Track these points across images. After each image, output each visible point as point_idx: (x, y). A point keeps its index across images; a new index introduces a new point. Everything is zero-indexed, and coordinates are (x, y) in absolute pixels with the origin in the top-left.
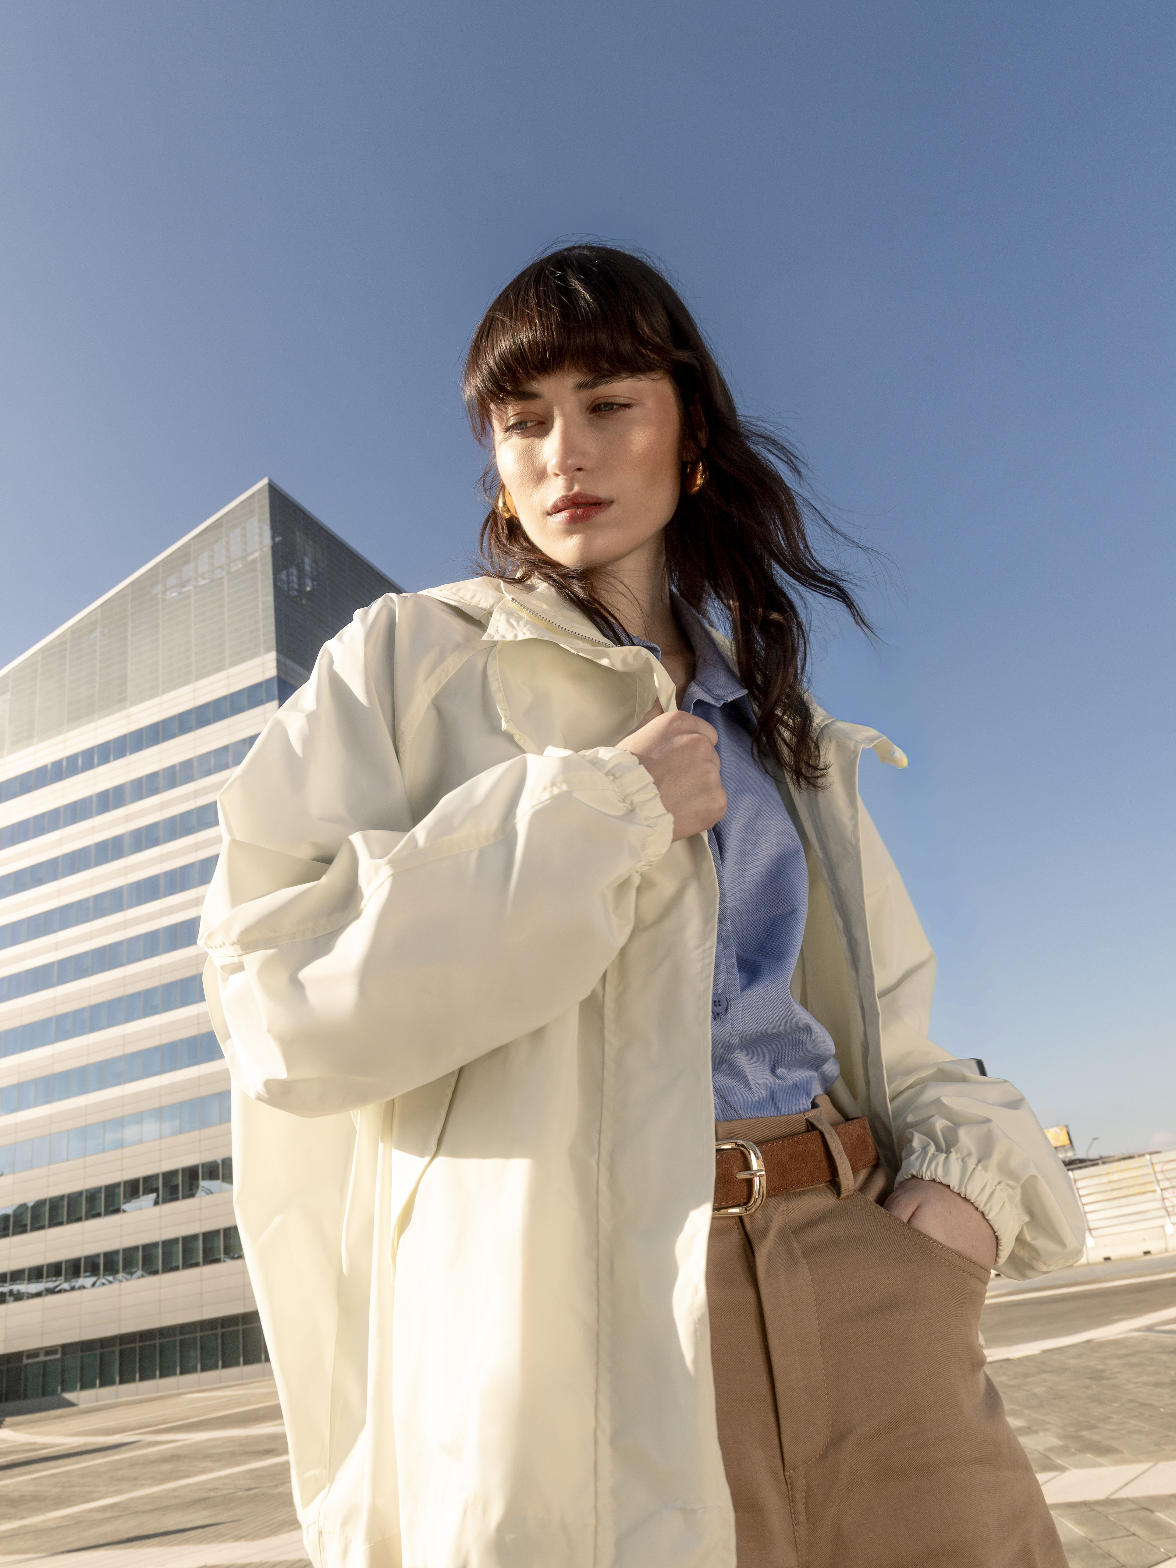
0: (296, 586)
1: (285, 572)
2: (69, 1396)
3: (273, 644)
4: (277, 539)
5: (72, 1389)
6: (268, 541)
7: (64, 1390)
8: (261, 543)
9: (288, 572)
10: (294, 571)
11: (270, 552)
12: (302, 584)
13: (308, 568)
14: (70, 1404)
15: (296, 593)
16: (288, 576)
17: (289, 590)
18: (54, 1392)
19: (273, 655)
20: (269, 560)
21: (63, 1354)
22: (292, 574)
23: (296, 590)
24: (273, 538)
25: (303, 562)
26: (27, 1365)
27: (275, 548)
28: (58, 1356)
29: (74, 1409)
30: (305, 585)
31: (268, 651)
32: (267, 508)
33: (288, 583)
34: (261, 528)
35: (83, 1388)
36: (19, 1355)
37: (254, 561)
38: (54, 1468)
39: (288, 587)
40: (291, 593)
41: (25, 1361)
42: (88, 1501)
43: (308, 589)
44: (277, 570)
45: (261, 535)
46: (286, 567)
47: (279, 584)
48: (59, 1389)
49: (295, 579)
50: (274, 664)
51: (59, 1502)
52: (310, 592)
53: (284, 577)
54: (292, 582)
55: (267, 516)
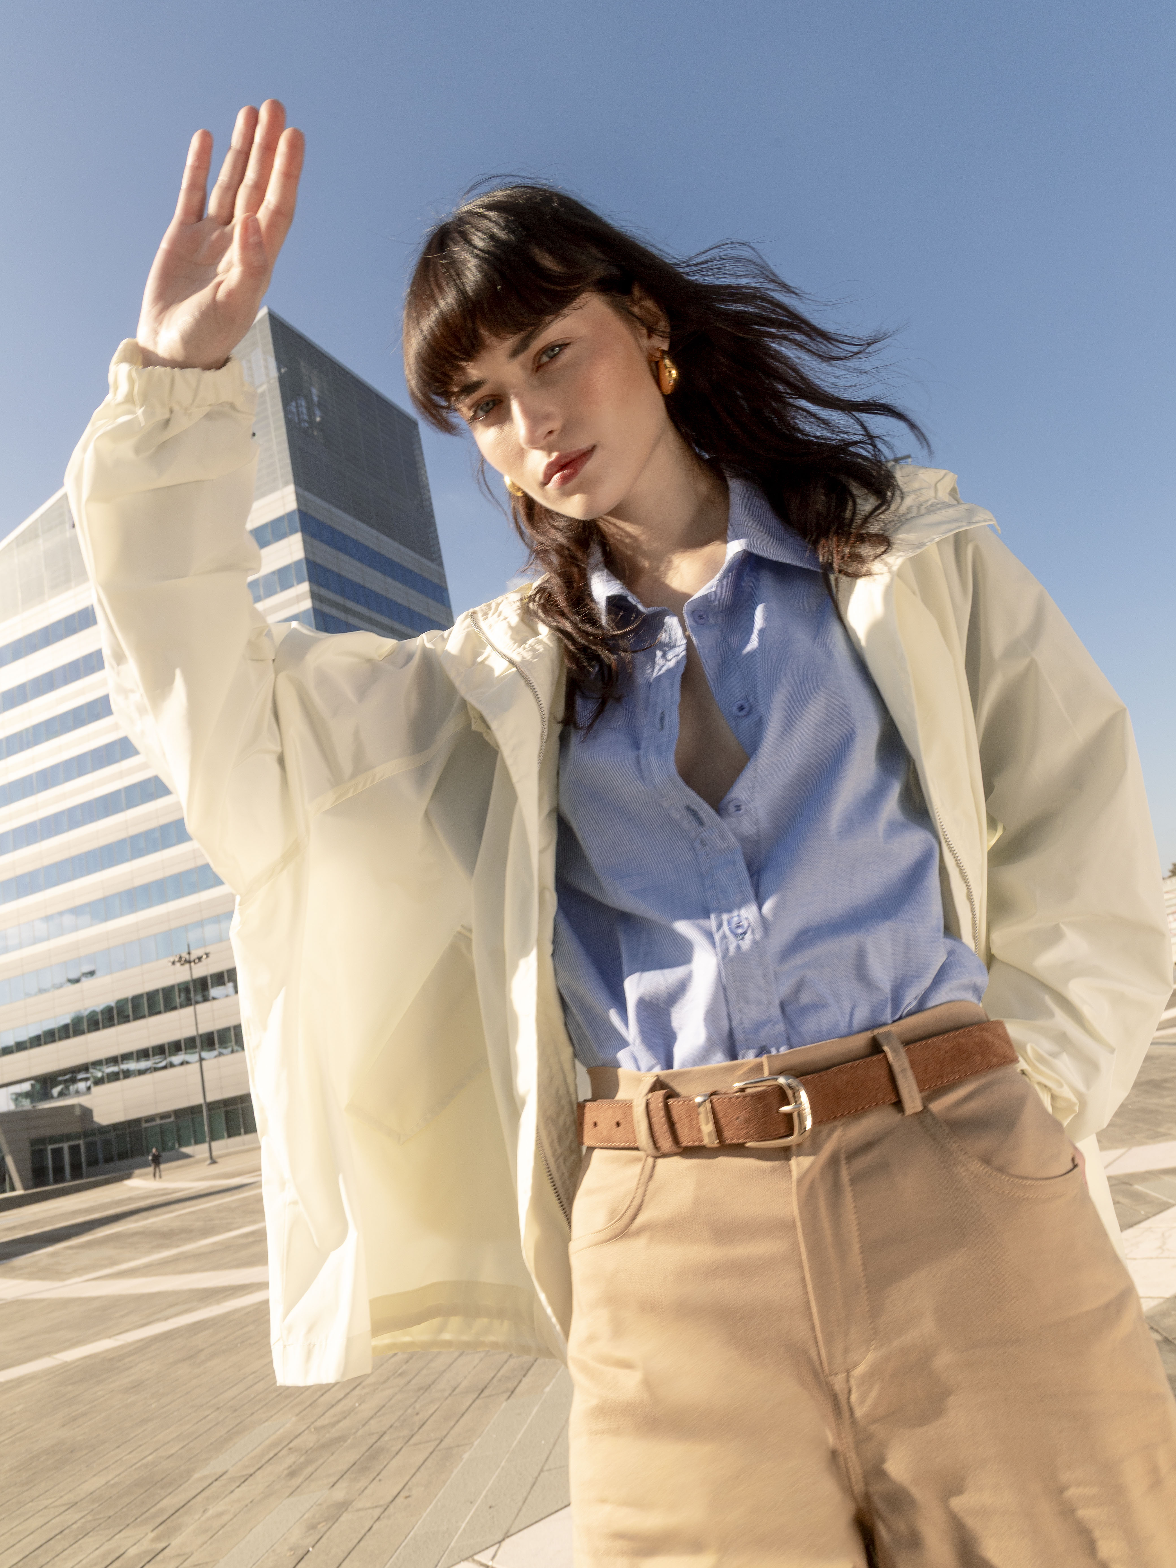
0: (306, 417)
1: (294, 404)
2: (186, 1150)
3: (290, 477)
4: (283, 370)
5: (188, 1144)
6: (274, 374)
7: (180, 1146)
8: (267, 375)
9: (297, 404)
10: (303, 402)
11: (276, 384)
12: (311, 415)
13: (315, 399)
14: (187, 1156)
15: (307, 425)
16: (297, 407)
17: (300, 422)
18: (173, 1148)
19: (291, 488)
20: (277, 392)
21: (176, 1117)
22: (301, 406)
23: (307, 422)
24: (279, 369)
25: (311, 393)
26: (146, 1129)
27: (282, 379)
28: (172, 1119)
29: (191, 1160)
30: (315, 416)
31: (286, 484)
32: (269, 339)
33: (298, 415)
34: (266, 360)
35: (196, 1143)
36: (138, 1121)
37: (263, 394)
38: (189, 1207)
39: (299, 419)
40: (303, 425)
41: (144, 1125)
42: (231, 1230)
43: (318, 419)
44: (286, 401)
45: (267, 368)
46: (294, 398)
47: (290, 416)
48: (177, 1145)
49: (305, 411)
50: (293, 497)
51: (206, 1232)
52: (320, 422)
53: (294, 409)
54: (303, 413)
55: (270, 347)
